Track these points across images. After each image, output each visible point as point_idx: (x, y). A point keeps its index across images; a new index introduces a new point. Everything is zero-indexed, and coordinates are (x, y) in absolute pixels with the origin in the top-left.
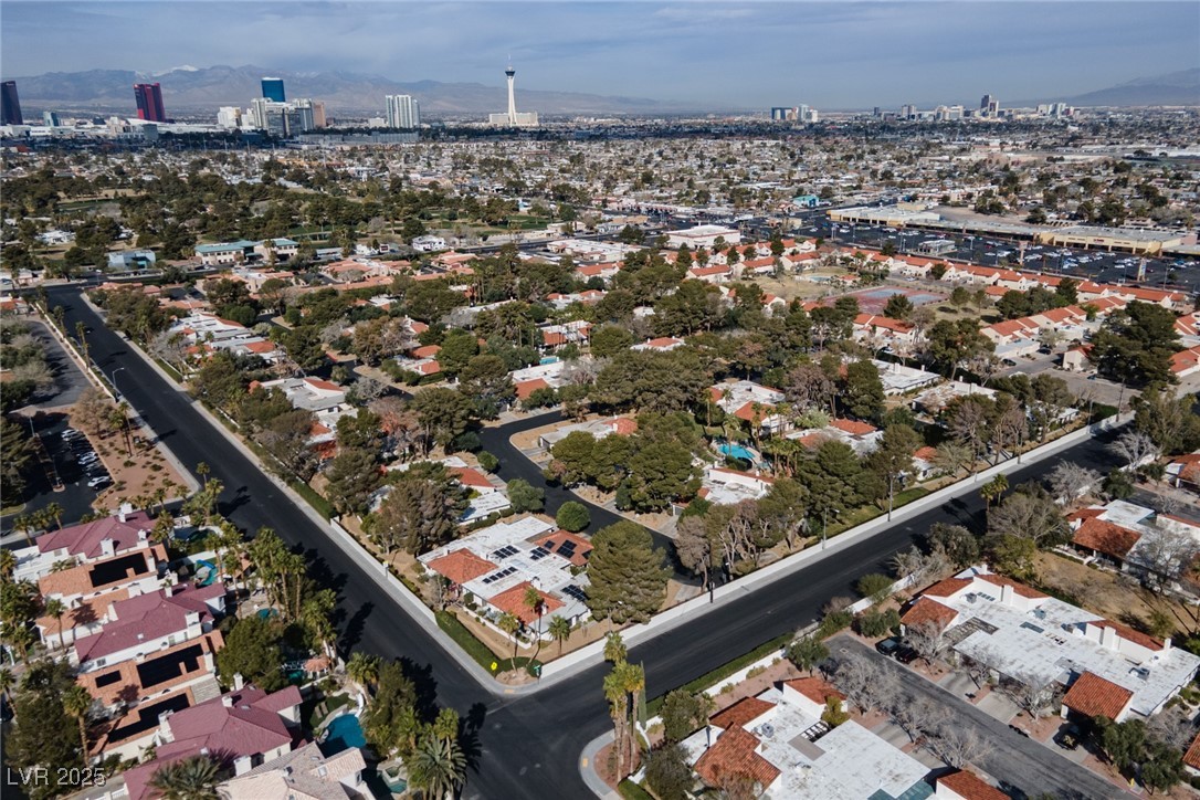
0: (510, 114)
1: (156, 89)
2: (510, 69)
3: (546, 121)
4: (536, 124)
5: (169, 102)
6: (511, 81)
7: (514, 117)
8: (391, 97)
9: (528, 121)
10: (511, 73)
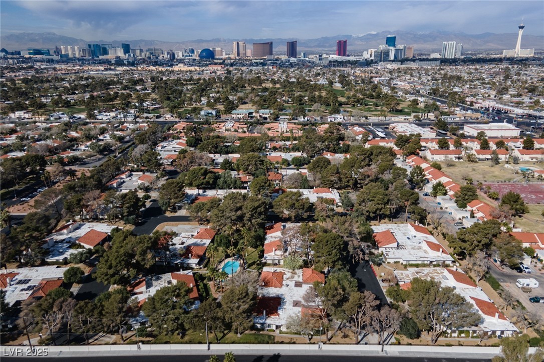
0: (516, 50)
1: (345, 42)
2: (522, 25)
3: (538, 53)
4: (532, 55)
5: (349, 48)
6: (521, 32)
7: (519, 52)
8: (446, 43)
9: (528, 53)
10: (522, 27)
